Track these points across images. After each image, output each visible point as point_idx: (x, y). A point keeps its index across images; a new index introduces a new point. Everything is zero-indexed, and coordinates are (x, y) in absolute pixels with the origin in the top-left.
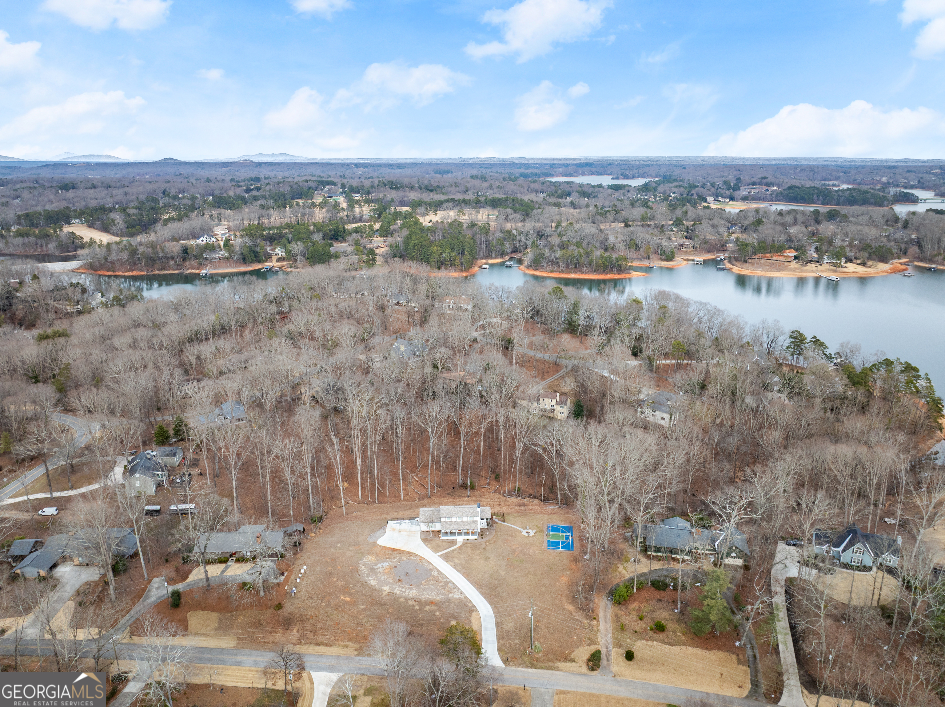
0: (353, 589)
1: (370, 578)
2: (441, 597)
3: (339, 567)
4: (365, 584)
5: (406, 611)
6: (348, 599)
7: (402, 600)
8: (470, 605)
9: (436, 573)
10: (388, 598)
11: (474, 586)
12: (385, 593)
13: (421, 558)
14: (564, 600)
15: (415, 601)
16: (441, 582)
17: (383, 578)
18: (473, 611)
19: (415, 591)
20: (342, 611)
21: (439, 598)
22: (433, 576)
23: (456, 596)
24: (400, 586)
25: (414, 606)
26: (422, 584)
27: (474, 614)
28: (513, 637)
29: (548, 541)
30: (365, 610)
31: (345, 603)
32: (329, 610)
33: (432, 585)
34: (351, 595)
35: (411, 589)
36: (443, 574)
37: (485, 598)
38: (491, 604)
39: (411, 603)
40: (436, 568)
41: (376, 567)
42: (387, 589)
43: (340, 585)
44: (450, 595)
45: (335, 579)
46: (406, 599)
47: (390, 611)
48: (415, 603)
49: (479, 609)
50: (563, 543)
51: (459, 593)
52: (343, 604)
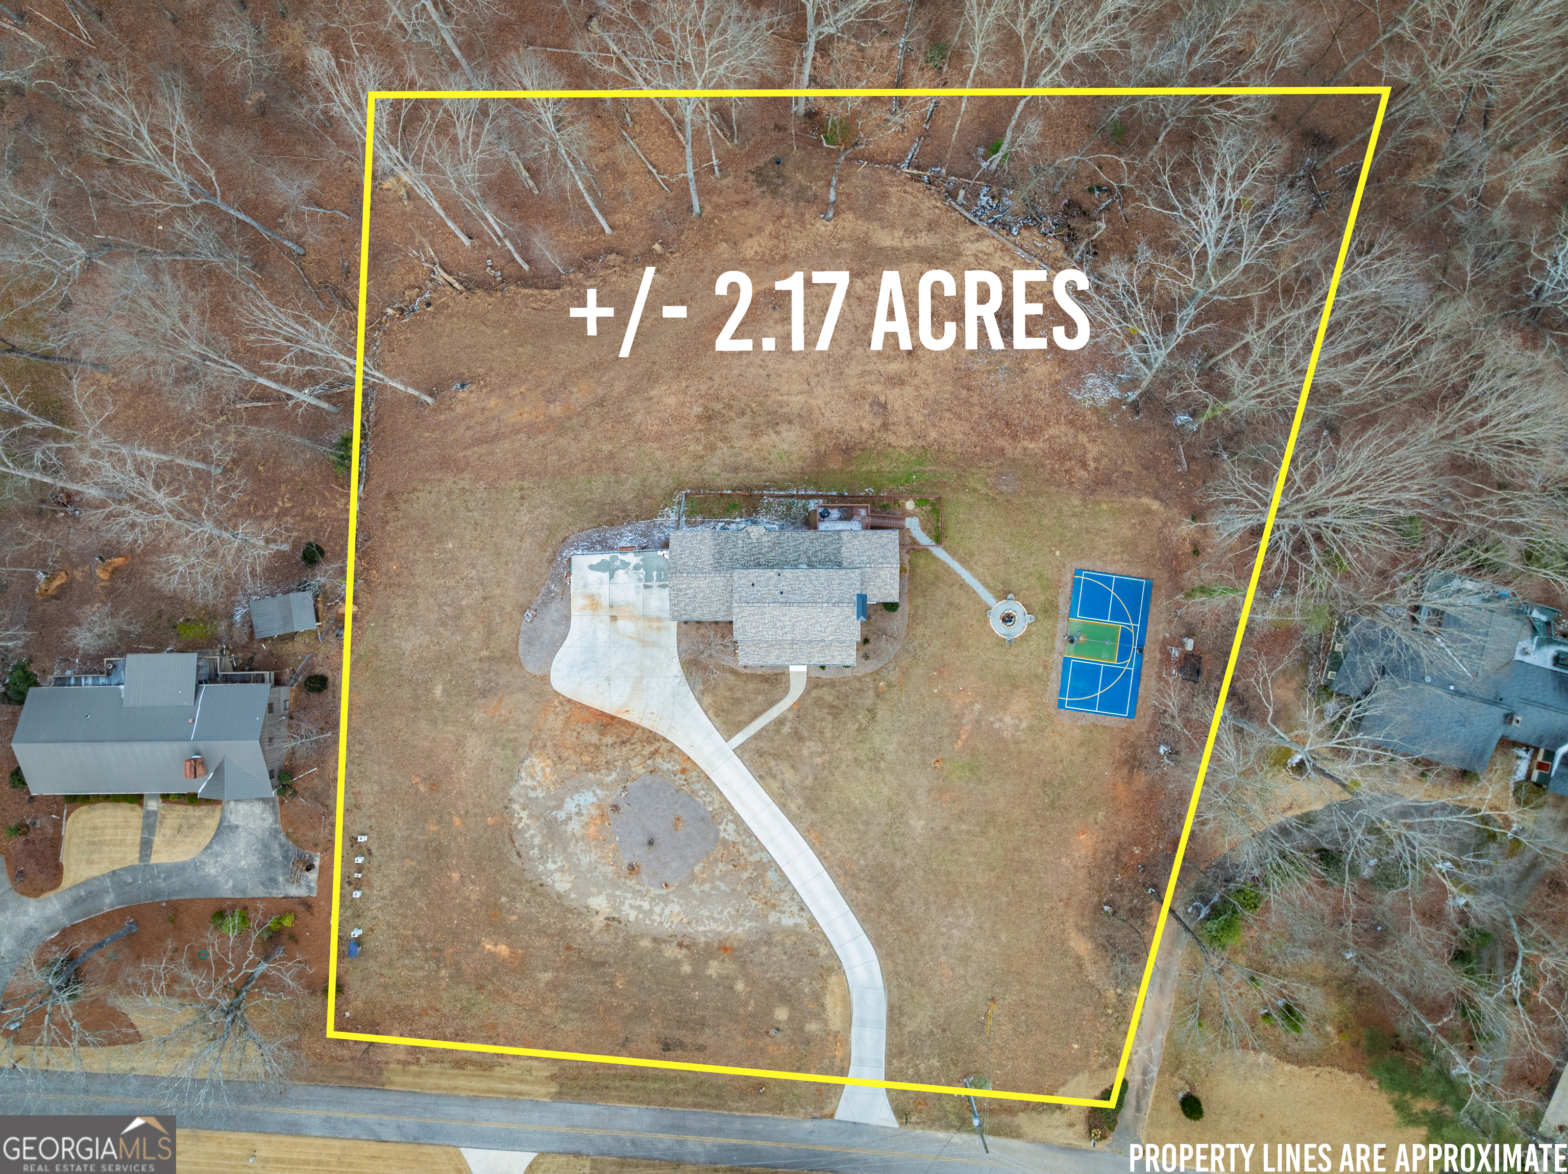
0: (511, 911)
1: (550, 866)
2: (748, 924)
3: (457, 821)
4: (539, 890)
5: (658, 983)
6: (503, 949)
7: (645, 943)
8: (823, 951)
9: (731, 827)
10: (607, 938)
11: (835, 879)
12: (599, 922)
13: (688, 766)
14: (1072, 919)
15: (680, 945)
16: (745, 868)
17: (585, 860)
18: (830, 970)
19: (676, 908)
20: (496, 991)
21: (742, 929)
22: (724, 842)
23: (787, 921)
24: (637, 893)
25: (677, 962)
26: (693, 877)
27: (833, 979)
28: (926, 1051)
29: (1067, 661)
30: (553, 986)
31: (498, 966)
32: (463, 991)
33: (722, 878)
34: (508, 933)
35: (666, 900)
36: (751, 834)
37: (862, 922)
38: (878, 942)
39: (671, 952)
40: (731, 808)
41: (561, 815)
42: (599, 903)
43: (474, 897)
44: (773, 917)
45: (456, 876)
46: (655, 940)
47: (619, 985)
48: (681, 954)
49: (845, 966)
50: (1111, 673)
51: (795, 909)
52: (495, 971)
